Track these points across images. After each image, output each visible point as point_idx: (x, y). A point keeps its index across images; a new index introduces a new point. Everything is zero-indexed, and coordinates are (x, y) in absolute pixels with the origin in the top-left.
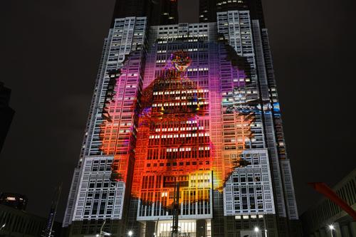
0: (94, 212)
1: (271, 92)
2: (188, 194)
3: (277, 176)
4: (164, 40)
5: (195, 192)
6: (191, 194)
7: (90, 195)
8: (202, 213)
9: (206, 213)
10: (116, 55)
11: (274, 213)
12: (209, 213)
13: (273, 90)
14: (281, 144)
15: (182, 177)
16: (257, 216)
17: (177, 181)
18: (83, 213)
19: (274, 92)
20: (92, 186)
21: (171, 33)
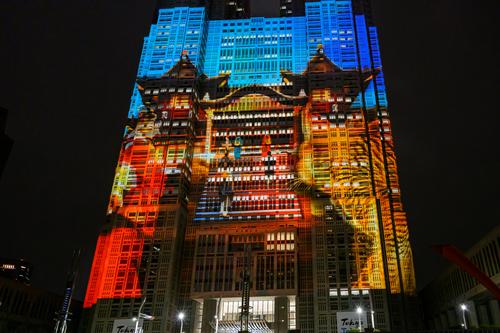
0: (130, 286)
1: (381, 118)
4: (230, 41)
5: (273, 258)
6: (268, 261)
7: (123, 262)
8: (283, 288)
10: (161, 62)
11: (383, 287)
12: (293, 287)
13: (384, 114)
14: (395, 191)
15: (255, 237)
16: (361, 291)
17: (248, 241)
18: (113, 287)
19: (385, 117)
20: (126, 248)
21: (239, 31)
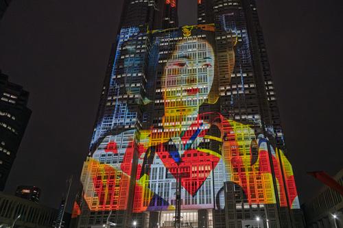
1: (268, 85)
2: (189, 185)
3: (276, 166)
4: (165, 42)
5: (196, 183)
6: (193, 185)
8: (203, 203)
9: (207, 203)
11: (275, 202)
13: (270, 83)
14: (280, 134)
15: (184, 168)
16: (258, 205)
17: (179, 172)
18: (90, 204)
19: (270, 85)
